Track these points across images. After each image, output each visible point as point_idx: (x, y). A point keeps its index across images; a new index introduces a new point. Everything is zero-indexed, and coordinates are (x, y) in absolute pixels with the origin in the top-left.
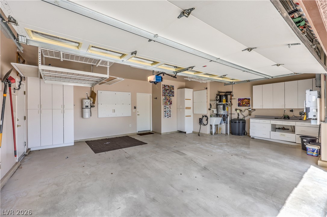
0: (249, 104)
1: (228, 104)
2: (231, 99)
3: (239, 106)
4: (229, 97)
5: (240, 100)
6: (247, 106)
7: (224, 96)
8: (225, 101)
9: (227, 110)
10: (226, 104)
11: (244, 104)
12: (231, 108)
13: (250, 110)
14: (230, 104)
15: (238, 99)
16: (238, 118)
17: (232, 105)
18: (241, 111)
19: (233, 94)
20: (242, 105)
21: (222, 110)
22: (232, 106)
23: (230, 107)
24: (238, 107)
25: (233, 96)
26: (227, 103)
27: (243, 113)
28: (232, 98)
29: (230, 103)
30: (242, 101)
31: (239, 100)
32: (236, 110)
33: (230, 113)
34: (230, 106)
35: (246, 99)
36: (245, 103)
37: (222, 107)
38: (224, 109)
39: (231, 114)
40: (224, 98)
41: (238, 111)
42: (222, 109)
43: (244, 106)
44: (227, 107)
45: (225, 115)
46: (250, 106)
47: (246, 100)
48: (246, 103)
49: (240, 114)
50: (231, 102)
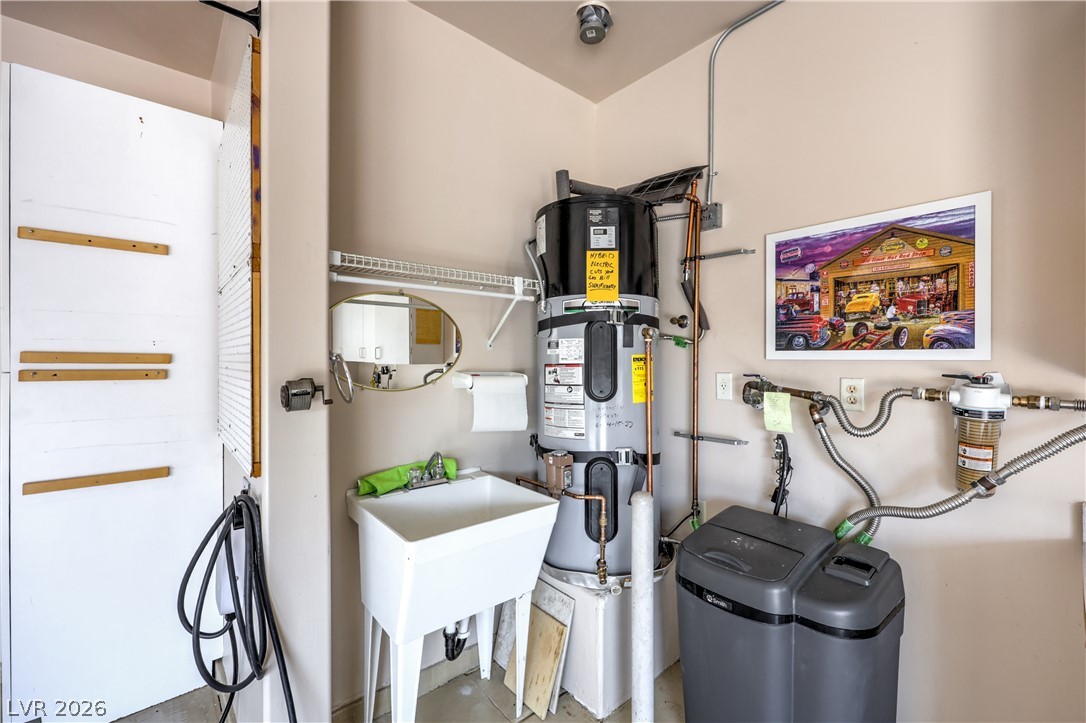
0: (950, 302)
1: (653, 322)
2: (692, 258)
3: (785, 342)
4: (671, 233)
5: (800, 264)
6: (916, 342)
7: (595, 215)
8: (614, 279)
9: (638, 386)
10: (632, 317)
11: (862, 320)
12: (695, 365)
13: (983, 400)
14: (680, 321)
15: (781, 247)
16: (778, 495)
17: (703, 324)
18: (815, 404)
19: (715, 198)
20: (836, 328)
21: (580, 394)
22: (709, 343)
23: (678, 357)
24: (773, 354)
25: (716, 225)
26: (644, 304)
27: (849, 447)
28: (710, 241)
29: (677, 305)
30: (829, 276)
31: (793, 257)
32: (754, 390)
33: (682, 424)
34: (679, 342)
35: (893, 230)
36: (873, 296)
37: (571, 347)
38: (601, 378)
39: (694, 437)
40: (604, 239)
41: (779, 413)
42: (578, 376)
43: (860, 340)
44: (636, 351)
45: (609, 460)
46: (964, 342)
47: (893, 258)
48: (891, 299)
49: (802, 451)
50: (690, 291)
